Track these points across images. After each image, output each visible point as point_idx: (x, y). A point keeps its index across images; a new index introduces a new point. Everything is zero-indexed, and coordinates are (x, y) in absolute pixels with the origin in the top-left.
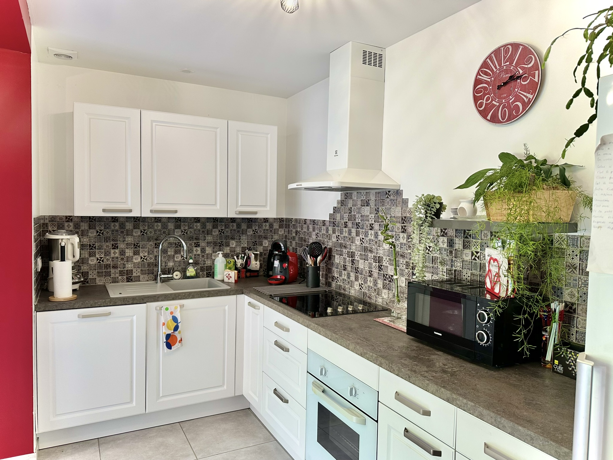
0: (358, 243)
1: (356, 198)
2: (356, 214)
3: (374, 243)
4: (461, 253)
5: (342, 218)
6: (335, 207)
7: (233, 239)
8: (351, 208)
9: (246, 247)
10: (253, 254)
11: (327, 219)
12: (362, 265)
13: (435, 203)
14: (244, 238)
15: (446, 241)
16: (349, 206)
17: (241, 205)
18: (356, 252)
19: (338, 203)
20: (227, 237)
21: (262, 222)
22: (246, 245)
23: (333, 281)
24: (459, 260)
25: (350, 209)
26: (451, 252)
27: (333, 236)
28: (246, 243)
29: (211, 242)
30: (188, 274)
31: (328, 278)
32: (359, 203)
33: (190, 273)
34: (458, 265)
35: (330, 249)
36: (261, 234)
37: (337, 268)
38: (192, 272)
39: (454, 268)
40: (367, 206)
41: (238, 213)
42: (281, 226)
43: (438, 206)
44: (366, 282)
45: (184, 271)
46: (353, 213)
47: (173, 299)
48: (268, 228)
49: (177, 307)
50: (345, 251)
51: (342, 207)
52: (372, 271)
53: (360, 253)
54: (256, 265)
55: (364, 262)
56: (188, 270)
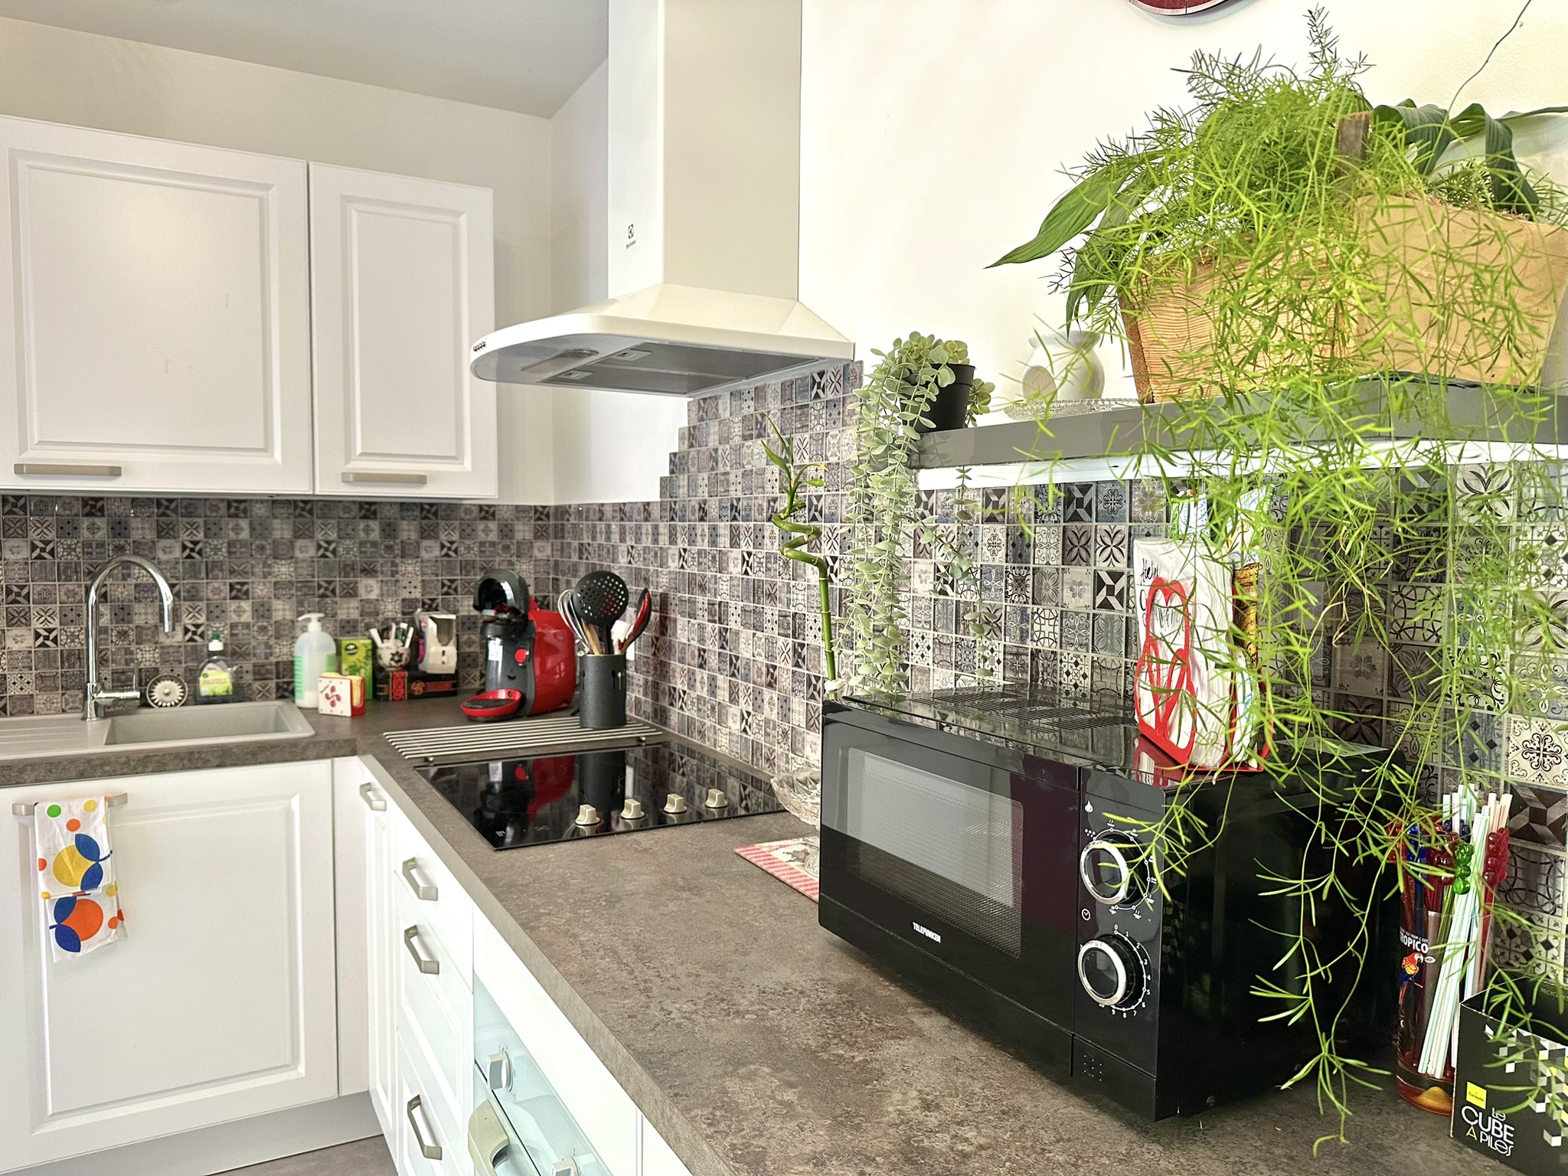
0: (736, 569)
1: (727, 415)
2: (728, 469)
3: (777, 566)
4: (1056, 584)
5: (692, 485)
6: (675, 454)
7: (369, 571)
8: (716, 450)
9: (417, 600)
10: (430, 622)
11: (654, 495)
12: (747, 648)
13: (937, 366)
14: (410, 569)
15: (1002, 537)
16: (711, 445)
17: (362, 454)
18: (732, 604)
19: (681, 438)
20: (347, 569)
21: (475, 519)
22: (417, 594)
23: (672, 704)
24: (1048, 611)
25: (714, 458)
26: (1020, 581)
27: (670, 552)
28: (419, 585)
29: (290, 582)
30: (205, 689)
31: (661, 697)
32: (737, 429)
33: (212, 686)
34: (1045, 632)
35: (664, 599)
36: (470, 557)
37: (682, 660)
38: (218, 681)
39: (1030, 645)
40: (759, 436)
41: (351, 478)
42: (540, 534)
43: (947, 378)
44: (758, 708)
45: (190, 679)
46: (721, 469)
47: (82, 776)
48: (495, 539)
49: (95, 806)
50: (702, 600)
51: (692, 449)
52: (775, 668)
53: (741, 604)
54: (445, 659)
55: (754, 634)
56: (206, 676)
